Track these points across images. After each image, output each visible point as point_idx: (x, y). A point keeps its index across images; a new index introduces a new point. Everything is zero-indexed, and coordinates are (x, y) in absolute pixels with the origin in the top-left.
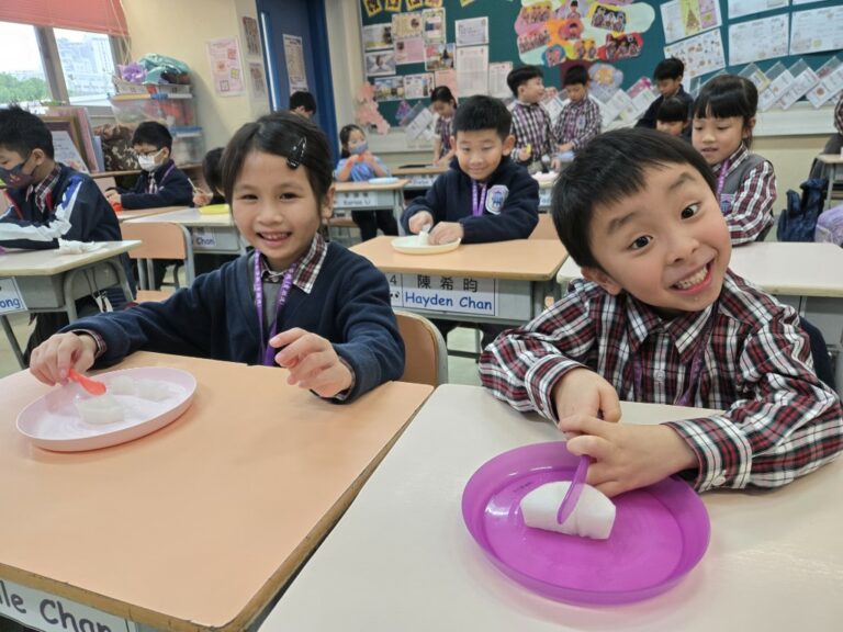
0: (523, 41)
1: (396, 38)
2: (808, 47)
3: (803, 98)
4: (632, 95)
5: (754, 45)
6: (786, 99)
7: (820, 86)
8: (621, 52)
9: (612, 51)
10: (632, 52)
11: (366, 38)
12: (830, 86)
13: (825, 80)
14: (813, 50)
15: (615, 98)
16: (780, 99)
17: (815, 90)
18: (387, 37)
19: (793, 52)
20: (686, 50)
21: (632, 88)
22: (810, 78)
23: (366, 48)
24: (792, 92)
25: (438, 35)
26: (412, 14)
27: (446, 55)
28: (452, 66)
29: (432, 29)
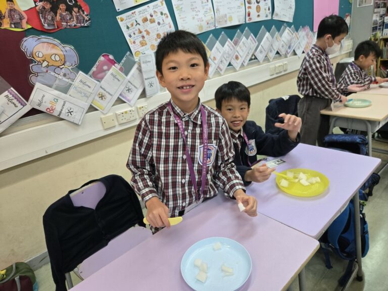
2: (226, 21)
3: (230, 64)
4: (98, 77)
5: (194, 18)
6: (221, 66)
7: (237, 53)
8: (63, 19)
9: (49, 17)
10: (78, 21)
12: (241, 53)
13: (238, 48)
14: (229, 24)
15: (77, 83)
16: (218, 67)
17: (234, 57)
19: (219, 27)
20: (140, 21)
21: (94, 69)
22: (231, 47)
24: (223, 59)
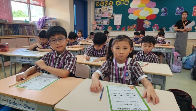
1: (102, 11)
11: (95, 11)
18: (100, 11)
23: (95, 13)
25: (111, 12)
26: (106, 7)
27: (112, 16)
28: (114, 18)
29: (110, 10)
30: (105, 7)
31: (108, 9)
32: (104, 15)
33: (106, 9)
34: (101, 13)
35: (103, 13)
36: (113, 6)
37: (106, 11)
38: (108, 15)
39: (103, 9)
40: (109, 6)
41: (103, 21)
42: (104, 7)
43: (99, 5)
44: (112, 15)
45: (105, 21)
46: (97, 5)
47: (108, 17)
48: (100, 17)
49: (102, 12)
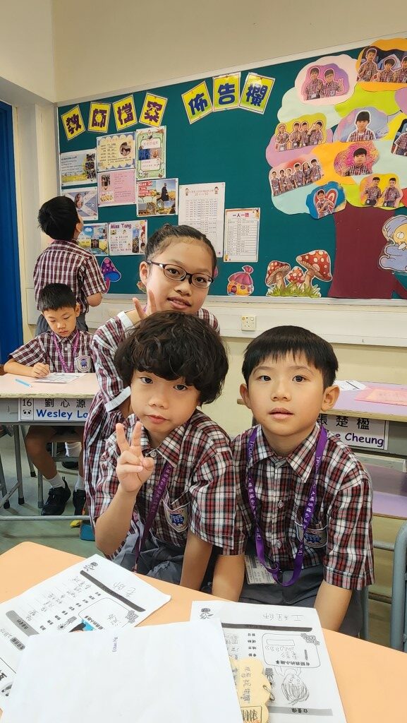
0: (279, 176)
1: (100, 169)
18: (90, 167)
23: (62, 184)
25: (156, 166)
26: (123, 135)
27: (164, 197)
28: (173, 211)
29: (147, 158)
30: (118, 140)
31: (133, 154)
32: (110, 191)
33: (125, 149)
34: (98, 180)
35: (106, 181)
36: (164, 128)
37: (123, 164)
38: (137, 194)
39: (107, 151)
40: (139, 131)
41: (110, 230)
42: (108, 137)
43: (79, 126)
44: (164, 190)
45: (119, 232)
46: (72, 131)
47: (137, 201)
48: (88, 204)
49: (99, 176)
